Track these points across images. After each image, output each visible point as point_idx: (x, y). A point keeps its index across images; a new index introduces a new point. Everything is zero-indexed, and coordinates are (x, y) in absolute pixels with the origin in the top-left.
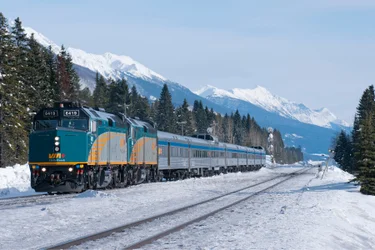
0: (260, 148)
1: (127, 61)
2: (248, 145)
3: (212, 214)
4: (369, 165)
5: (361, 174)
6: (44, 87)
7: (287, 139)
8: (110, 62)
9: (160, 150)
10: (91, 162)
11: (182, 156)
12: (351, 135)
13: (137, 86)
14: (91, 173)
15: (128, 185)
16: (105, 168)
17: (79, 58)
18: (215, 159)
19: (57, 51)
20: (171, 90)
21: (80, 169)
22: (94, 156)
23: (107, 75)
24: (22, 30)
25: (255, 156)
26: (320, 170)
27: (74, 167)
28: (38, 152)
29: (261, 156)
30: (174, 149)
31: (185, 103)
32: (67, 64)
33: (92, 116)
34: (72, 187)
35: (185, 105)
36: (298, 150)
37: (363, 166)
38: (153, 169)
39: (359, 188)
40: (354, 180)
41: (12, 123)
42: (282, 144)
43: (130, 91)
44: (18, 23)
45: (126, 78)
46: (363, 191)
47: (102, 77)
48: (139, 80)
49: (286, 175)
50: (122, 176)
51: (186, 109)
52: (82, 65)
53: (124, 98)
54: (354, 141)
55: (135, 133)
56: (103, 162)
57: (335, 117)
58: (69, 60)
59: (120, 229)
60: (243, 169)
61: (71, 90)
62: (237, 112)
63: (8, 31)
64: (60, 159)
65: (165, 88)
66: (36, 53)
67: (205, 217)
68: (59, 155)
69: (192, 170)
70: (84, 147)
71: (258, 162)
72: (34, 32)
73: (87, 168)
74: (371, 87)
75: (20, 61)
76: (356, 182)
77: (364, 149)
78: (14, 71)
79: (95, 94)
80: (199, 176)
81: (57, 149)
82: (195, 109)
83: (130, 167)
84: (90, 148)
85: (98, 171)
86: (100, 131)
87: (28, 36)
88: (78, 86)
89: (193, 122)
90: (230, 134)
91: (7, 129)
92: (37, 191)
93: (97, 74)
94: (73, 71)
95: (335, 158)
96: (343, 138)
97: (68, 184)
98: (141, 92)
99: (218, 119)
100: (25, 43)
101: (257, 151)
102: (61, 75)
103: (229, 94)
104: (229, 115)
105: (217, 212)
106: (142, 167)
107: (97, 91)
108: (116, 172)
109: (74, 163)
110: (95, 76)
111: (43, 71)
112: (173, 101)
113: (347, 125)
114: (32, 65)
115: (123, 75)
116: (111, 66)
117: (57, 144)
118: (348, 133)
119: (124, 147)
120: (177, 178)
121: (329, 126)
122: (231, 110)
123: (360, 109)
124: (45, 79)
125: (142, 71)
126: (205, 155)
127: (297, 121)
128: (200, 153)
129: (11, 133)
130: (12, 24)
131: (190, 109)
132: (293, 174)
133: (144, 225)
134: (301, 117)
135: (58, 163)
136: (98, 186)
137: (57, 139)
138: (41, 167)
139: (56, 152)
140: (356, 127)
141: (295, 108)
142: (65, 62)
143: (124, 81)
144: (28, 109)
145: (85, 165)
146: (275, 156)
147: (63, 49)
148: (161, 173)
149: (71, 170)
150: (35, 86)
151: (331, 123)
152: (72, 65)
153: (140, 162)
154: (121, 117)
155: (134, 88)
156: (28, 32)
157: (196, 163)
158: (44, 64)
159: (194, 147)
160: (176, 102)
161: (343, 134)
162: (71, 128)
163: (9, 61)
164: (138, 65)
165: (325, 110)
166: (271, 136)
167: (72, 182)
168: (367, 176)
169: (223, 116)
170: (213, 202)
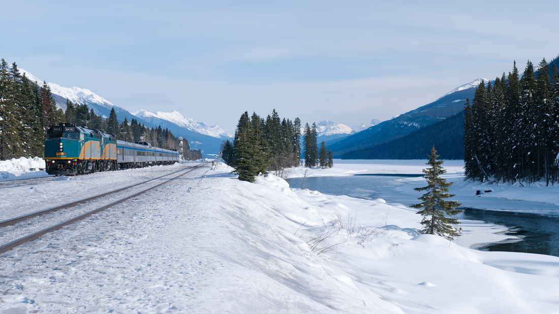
0: (176, 150)
1: (87, 92)
2: (167, 148)
3: (144, 192)
4: (244, 162)
5: (239, 168)
6: (32, 108)
7: (192, 144)
8: (76, 93)
9: (118, 151)
10: (81, 158)
11: (130, 155)
12: (233, 142)
13: (94, 109)
14: (81, 164)
15: (101, 171)
16: (89, 161)
17: (56, 89)
18: (149, 157)
19: (41, 84)
20: (117, 112)
21: (75, 161)
22: (83, 154)
23: (75, 101)
24: (18, 71)
25: (173, 155)
26: (213, 165)
27: (71, 160)
28: (49, 152)
29: (177, 156)
30: (126, 151)
31: (126, 120)
32: (47, 93)
33: (82, 131)
34: (70, 172)
35: (126, 122)
36: (199, 152)
37: (241, 162)
38: (114, 162)
39: (238, 176)
40: (234, 171)
41: (10, 131)
42: (188, 147)
43: (90, 112)
44: (15, 65)
45: (87, 104)
46: (240, 179)
47: (71, 102)
48: (95, 105)
49: (191, 168)
50: (98, 166)
51: (126, 125)
52: (58, 94)
53: (86, 116)
54: (235, 146)
55: (104, 140)
56: (87, 158)
57: (223, 132)
58: (49, 91)
59: (83, 202)
60: (165, 163)
61: (50, 111)
62: (160, 126)
63: (8, 71)
64: (63, 156)
65: (113, 111)
66: (26, 86)
67: (139, 194)
68: (62, 153)
69: (136, 163)
70: (77, 149)
71: (174, 159)
72: (25, 72)
73: (79, 161)
74: (246, 113)
75: (16, 90)
76: (236, 173)
77: (241, 152)
78: (12, 97)
79: (66, 114)
80: (140, 167)
81: (61, 150)
82: (132, 124)
83: (102, 161)
84: (80, 149)
85: (84, 163)
86: (86, 140)
87: (22, 75)
88: (55, 108)
89: (131, 133)
90: (155, 140)
91: (7, 135)
92: (49, 174)
93: (68, 100)
94: (52, 98)
95: (223, 157)
96: (228, 144)
97: (67, 170)
98: (97, 113)
99: (147, 131)
100: (19, 79)
101: (174, 152)
102: (44, 100)
103: (154, 115)
104: (155, 128)
105: (147, 190)
106: (108, 161)
107: (67, 111)
108: (94, 164)
109: (72, 158)
110: (66, 101)
111: (32, 97)
112: (117, 119)
113: (231, 136)
114: (24, 93)
115: (85, 101)
116: (77, 95)
117: (61, 147)
118: (231, 141)
119: (99, 150)
120: (127, 168)
121: (219, 137)
122: (156, 125)
123: (239, 126)
124: (33, 103)
125: (98, 99)
126: (144, 155)
127: (199, 133)
128: (141, 153)
129: (10, 138)
130: (11, 66)
131: (129, 124)
132: (196, 167)
133: (99, 199)
134: (202, 131)
135: (62, 158)
136: (85, 172)
137: (61, 144)
138: (52, 160)
139: (61, 152)
140: (236, 138)
141: (198, 125)
142: (46, 92)
143: (85, 106)
144: (21, 122)
145: (78, 159)
146: (184, 156)
147: (45, 83)
148: (119, 165)
149: (69, 162)
150: (26, 107)
151: (220, 135)
152: (51, 94)
153: (107, 158)
154: (97, 132)
155: (92, 110)
156: (21, 72)
157: (139, 159)
158: (32, 93)
159: (137, 149)
160: (120, 120)
161: (228, 142)
162: (69, 138)
163: (8, 90)
164: (95, 96)
165: (217, 126)
166: (182, 142)
167: (70, 169)
168: (242, 169)
169: (150, 129)
170: (144, 184)
